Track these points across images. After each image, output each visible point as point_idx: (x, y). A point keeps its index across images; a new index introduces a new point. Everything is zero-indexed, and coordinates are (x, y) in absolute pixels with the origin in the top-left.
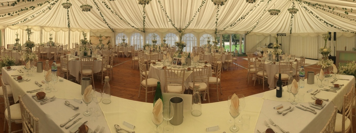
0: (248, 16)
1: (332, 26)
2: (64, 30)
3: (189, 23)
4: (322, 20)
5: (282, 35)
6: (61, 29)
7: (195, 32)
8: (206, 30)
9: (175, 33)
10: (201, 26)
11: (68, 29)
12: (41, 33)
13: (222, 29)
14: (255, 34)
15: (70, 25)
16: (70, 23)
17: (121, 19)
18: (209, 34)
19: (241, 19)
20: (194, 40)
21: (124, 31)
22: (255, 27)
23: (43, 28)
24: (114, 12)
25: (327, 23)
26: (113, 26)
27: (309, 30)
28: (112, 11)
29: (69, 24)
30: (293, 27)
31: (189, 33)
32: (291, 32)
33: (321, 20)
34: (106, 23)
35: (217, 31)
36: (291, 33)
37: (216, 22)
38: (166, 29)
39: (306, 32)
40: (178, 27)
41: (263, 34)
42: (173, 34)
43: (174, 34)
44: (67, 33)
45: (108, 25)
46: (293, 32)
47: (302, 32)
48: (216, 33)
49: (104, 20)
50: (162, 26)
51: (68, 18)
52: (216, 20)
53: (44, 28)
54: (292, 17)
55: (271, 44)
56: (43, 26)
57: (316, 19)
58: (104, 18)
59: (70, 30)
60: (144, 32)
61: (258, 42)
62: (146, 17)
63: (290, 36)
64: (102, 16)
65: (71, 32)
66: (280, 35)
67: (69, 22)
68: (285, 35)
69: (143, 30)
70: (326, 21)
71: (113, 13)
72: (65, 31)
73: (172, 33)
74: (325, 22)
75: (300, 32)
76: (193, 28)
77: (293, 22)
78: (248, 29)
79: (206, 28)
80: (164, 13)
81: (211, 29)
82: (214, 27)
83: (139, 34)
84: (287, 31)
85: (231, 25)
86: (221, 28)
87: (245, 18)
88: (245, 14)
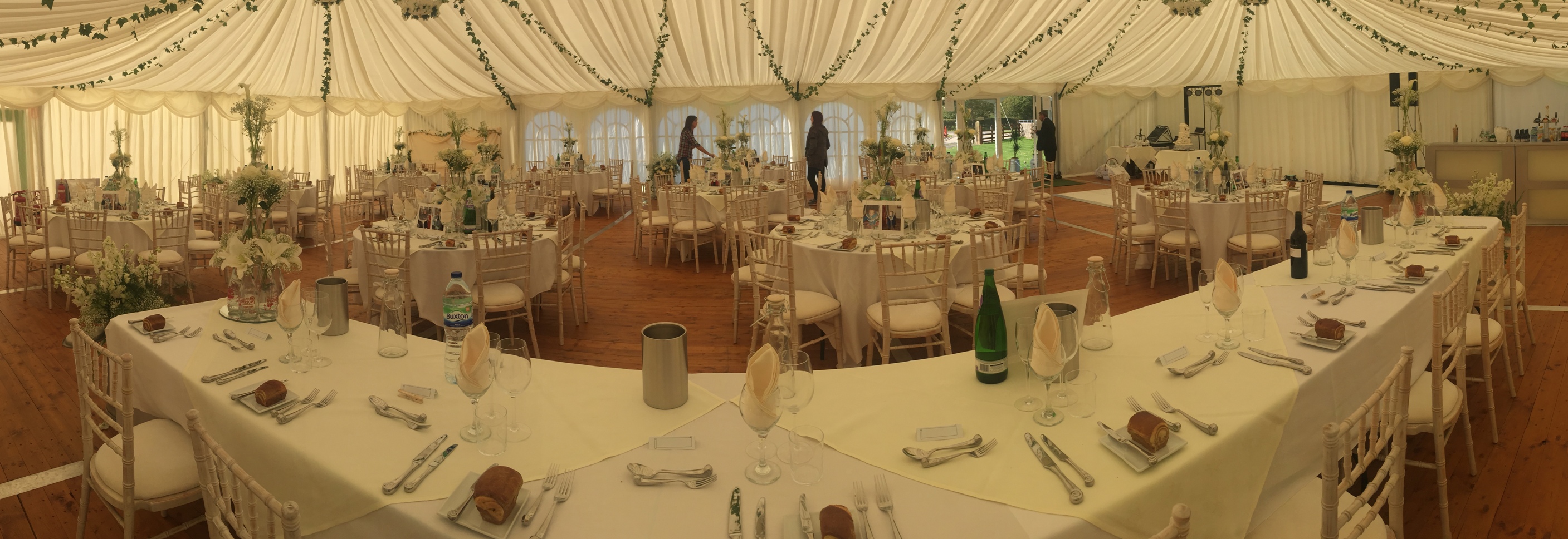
0: (1074, 22)
1: (1402, 49)
2: (302, 106)
3: (841, 61)
4: (1367, 28)
5: (1205, 90)
6: (291, 106)
7: (857, 97)
8: (898, 84)
9: (780, 104)
10: (886, 73)
11: (319, 105)
12: (205, 125)
13: (968, 79)
14: (1095, 92)
15: (332, 83)
16: (332, 74)
17: (562, 49)
18: (912, 101)
19: (1046, 36)
20: (852, 129)
21: (560, 104)
22: (1100, 63)
23: (213, 102)
24: (533, 19)
25: (1383, 40)
26: (517, 82)
27: (1316, 69)
28: (524, 16)
29: (326, 83)
30: (1250, 59)
31: (833, 101)
32: (1240, 78)
33: (1360, 28)
34: (488, 68)
35: (947, 89)
36: (1240, 83)
37: (949, 53)
38: (738, 87)
39: (1301, 75)
40: (792, 80)
41: (1126, 92)
42: (766, 106)
43: (773, 108)
44: (316, 121)
45: (494, 77)
46: (1247, 77)
47: (1287, 75)
48: (939, 95)
49: (482, 57)
50: (725, 77)
51: (327, 52)
52: (947, 44)
53: (218, 100)
54: (1247, 20)
55: (1159, 131)
56: (211, 94)
57: (1343, 24)
58: (483, 47)
59: (326, 110)
60: (649, 102)
61: (1106, 124)
62: (671, 38)
63: (1237, 93)
64: (476, 42)
65: (332, 116)
66: (1198, 93)
67: (328, 70)
68: (1219, 92)
69: (644, 96)
70: (1379, 32)
71: (528, 22)
72: (305, 114)
73: (764, 102)
74: (1376, 35)
75: (1280, 77)
76: (849, 81)
77: (1251, 39)
78: (1072, 74)
79: (902, 79)
80: (744, 20)
81: (922, 81)
82: (934, 73)
83: (625, 115)
84: (1224, 75)
85: (1003, 58)
86: (960, 74)
87: (1065, 31)
88: (1065, 14)
